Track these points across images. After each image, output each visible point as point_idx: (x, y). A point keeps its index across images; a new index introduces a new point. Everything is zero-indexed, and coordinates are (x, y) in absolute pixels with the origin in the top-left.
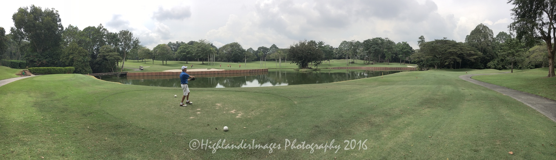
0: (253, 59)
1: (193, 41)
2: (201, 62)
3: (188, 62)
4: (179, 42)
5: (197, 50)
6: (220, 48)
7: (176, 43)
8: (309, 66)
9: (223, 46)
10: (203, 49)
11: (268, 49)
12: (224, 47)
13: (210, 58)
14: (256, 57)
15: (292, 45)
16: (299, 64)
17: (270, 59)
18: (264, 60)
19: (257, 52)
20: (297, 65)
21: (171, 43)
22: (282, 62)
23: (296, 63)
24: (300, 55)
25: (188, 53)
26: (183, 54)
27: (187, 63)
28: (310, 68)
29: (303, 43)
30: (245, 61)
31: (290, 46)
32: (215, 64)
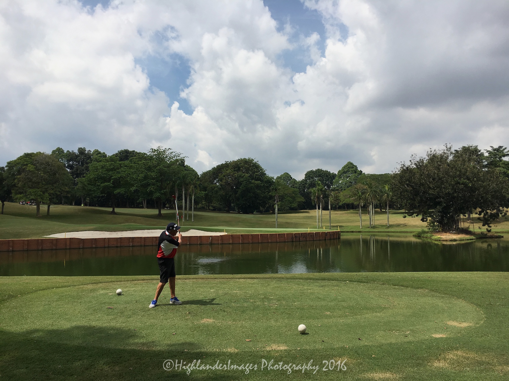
0: (295, 205)
1: (131, 150)
2: (155, 212)
3: (117, 210)
4: (87, 149)
5: (146, 178)
6: (205, 174)
7: (76, 151)
8: (462, 225)
9: (214, 169)
10: (162, 173)
11: (334, 176)
12: (218, 171)
13: (180, 199)
14: (302, 199)
15: (408, 164)
16: (429, 219)
17: (340, 204)
18: (325, 208)
19: (303, 182)
20: (423, 220)
21: (63, 151)
22: (376, 213)
23: (420, 217)
24: (431, 192)
25: (117, 183)
26: (102, 185)
27: (113, 213)
28: (466, 231)
29: (442, 156)
30: (276, 209)
31: (399, 167)
32: (195, 216)
